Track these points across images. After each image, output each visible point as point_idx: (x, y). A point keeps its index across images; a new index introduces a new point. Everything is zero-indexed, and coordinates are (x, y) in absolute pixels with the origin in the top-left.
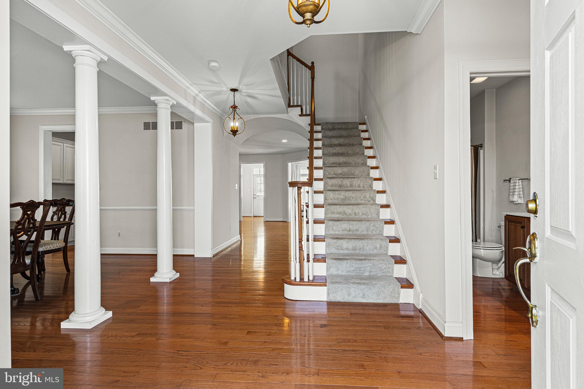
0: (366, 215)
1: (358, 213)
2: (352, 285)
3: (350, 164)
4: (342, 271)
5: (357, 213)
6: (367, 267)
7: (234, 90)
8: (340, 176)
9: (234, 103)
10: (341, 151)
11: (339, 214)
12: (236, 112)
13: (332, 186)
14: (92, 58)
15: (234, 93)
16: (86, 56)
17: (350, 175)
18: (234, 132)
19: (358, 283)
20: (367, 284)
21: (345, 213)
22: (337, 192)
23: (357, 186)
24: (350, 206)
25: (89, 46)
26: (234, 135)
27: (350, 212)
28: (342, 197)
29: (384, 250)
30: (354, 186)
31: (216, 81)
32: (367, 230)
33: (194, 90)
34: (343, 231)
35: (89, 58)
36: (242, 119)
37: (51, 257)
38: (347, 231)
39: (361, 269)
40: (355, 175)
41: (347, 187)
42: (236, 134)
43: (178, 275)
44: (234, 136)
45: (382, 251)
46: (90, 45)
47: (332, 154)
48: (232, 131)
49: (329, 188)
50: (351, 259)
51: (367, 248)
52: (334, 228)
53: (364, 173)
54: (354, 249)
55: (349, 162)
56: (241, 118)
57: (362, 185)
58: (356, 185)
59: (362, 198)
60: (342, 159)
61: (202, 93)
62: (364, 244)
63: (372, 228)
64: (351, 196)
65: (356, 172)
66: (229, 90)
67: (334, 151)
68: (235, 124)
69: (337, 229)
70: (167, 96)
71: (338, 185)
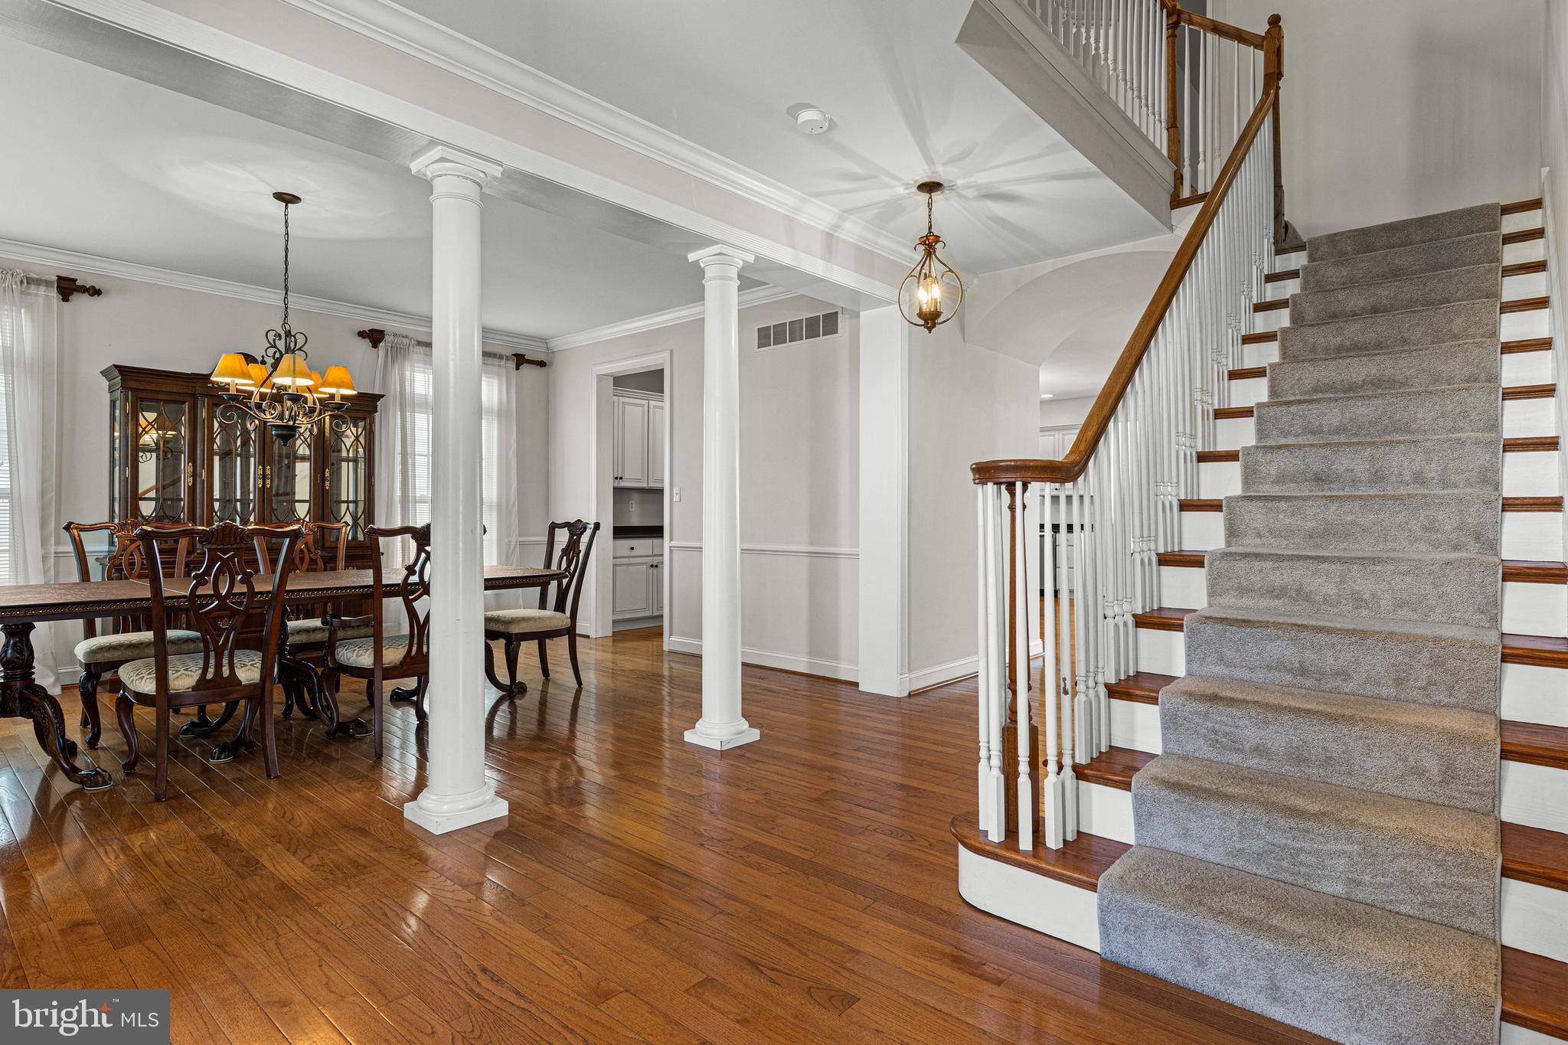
0: (1415, 610)
1: (1374, 595)
2: (1212, 922)
3: (1403, 384)
4: (1207, 846)
5: (1367, 596)
6: (1332, 854)
7: (930, 187)
8: (1336, 437)
9: (930, 228)
10: (1371, 337)
11: (1278, 597)
12: (936, 257)
13: (1281, 479)
14: (458, 176)
15: (931, 198)
16: (446, 175)
17: (1385, 431)
18: (930, 319)
19: (1246, 923)
20: (1294, 938)
21: (1301, 595)
22: (1283, 505)
23: (1407, 477)
24: (1326, 566)
25: (440, 147)
26: (928, 328)
27: (1331, 589)
28: (1310, 525)
29: (1471, 793)
30: (1394, 478)
31: (857, 169)
32: (1399, 682)
33: (818, 215)
34: (1269, 668)
35: (453, 177)
36: (953, 272)
37: (610, 649)
38: (1289, 671)
39: (1302, 857)
40: (1418, 431)
41: (1354, 482)
42: (934, 326)
43: (755, 735)
44: (930, 329)
45: (1455, 794)
46: (442, 144)
47: (1326, 350)
48: (921, 315)
49: (1267, 489)
50: (1246, 799)
51: (1368, 765)
52: (1229, 654)
53: (1464, 417)
54: (1298, 757)
55: (1400, 377)
56: (950, 270)
57: (1434, 475)
58: (1400, 474)
59: (1419, 532)
60: (1359, 369)
61: (852, 217)
62: (1346, 744)
63: (1426, 673)
64: (1353, 523)
65: (1419, 416)
66: (915, 189)
67: (1337, 341)
68: (929, 295)
69: (1244, 660)
70: (717, 243)
71: (1310, 476)
